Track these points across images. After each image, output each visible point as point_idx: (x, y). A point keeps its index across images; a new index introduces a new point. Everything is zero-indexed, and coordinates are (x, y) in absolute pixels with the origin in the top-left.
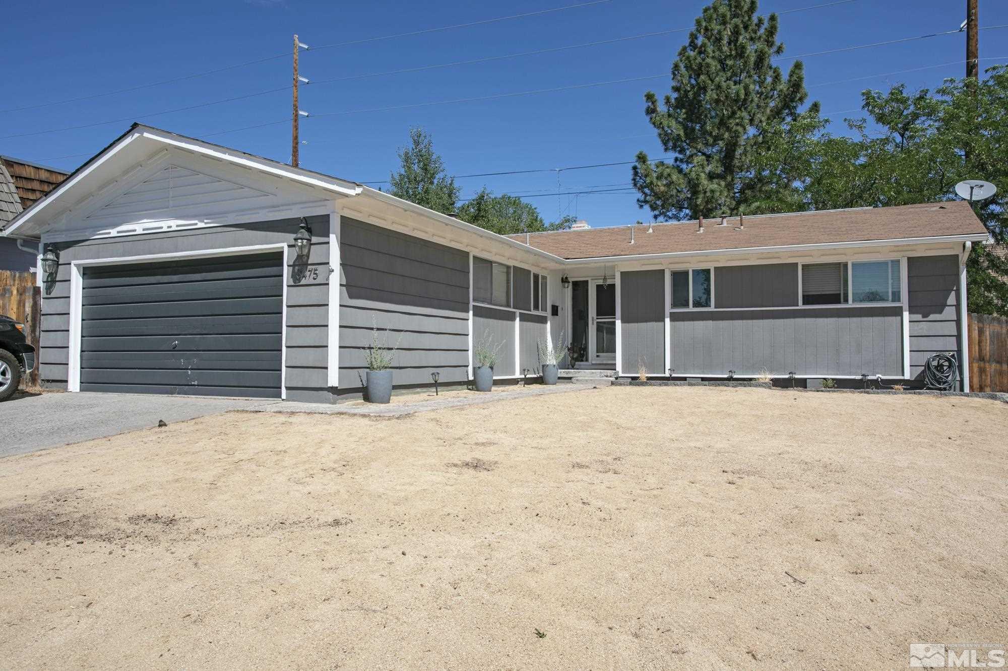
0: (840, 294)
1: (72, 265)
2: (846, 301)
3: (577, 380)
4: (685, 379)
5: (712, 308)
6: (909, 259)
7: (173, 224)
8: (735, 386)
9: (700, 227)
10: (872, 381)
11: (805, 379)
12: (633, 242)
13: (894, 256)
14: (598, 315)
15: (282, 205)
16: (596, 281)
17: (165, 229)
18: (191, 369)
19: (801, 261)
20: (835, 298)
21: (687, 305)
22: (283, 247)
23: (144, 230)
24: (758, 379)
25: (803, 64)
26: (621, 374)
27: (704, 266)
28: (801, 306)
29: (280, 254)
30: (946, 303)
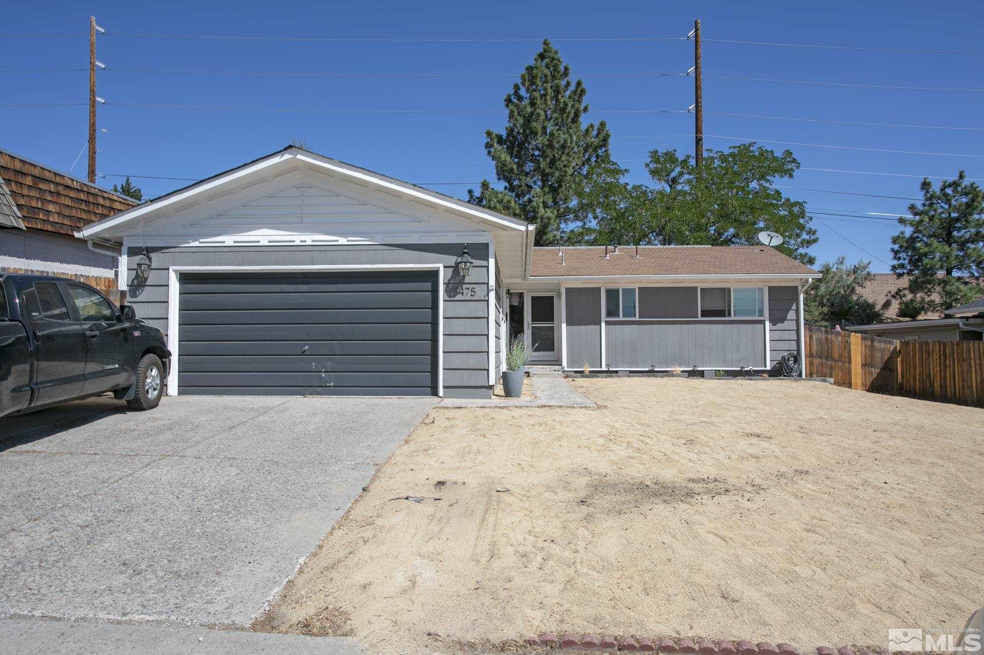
0: (725, 310)
1: (171, 270)
2: (729, 315)
3: (534, 374)
4: (617, 372)
5: (637, 319)
6: (769, 287)
7: (309, 239)
8: (663, 377)
9: (606, 254)
10: (746, 371)
11: (703, 371)
12: (564, 264)
13: (760, 285)
14: (533, 321)
15: (437, 232)
16: (531, 293)
17: (298, 243)
18: (324, 372)
19: (700, 286)
20: (721, 313)
21: (619, 316)
22: (439, 268)
23: (269, 242)
24: (672, 371)
25: (607, 123)
26: (566, 369)
27: (629, 286)
28: (700, 318)
29: (435, 274)
30: (786, 317)
